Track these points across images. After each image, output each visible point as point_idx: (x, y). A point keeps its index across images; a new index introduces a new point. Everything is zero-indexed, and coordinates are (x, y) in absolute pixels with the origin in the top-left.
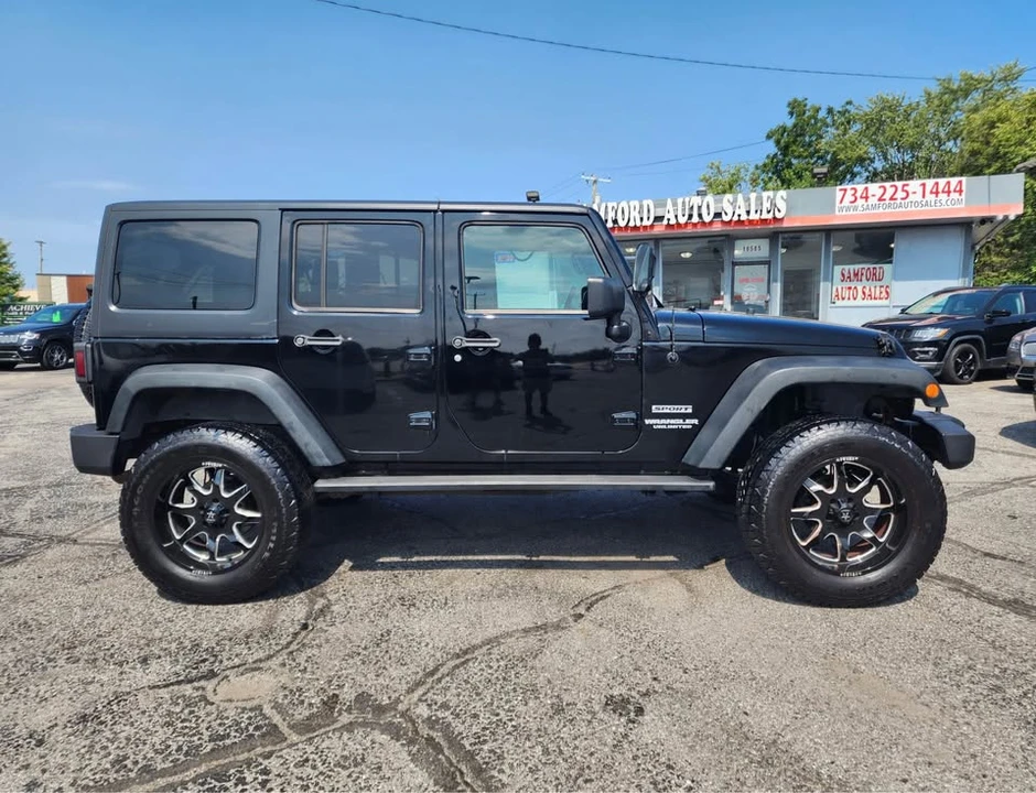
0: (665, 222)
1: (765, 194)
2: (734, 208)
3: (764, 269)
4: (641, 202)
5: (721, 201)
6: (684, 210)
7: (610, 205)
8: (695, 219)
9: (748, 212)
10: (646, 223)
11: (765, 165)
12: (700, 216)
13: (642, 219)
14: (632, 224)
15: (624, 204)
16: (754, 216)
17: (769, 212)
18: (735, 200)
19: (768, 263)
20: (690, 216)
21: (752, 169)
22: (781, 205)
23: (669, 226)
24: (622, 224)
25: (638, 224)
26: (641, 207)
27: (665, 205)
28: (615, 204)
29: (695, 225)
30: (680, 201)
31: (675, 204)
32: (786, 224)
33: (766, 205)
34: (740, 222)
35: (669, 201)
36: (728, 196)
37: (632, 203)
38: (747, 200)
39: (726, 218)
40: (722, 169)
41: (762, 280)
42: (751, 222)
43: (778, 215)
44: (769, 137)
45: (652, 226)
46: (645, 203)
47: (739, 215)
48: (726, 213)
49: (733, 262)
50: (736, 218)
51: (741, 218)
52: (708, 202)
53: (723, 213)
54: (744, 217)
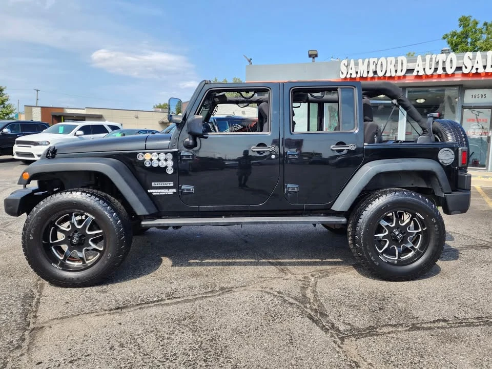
0: (415, 73)
2: (473, 63)
4: (396, 58)
5: (463, 57)
6: (431, 65)
7: (372, 60)
8: (440, 71)
9: (485, 67)
10: (399, 74)
12: (444, 69)
13: (396, 71)
14: (388, 75)
15: (383, 60)
16: (489, 70)
18: (474, 58)
20: (436, 69)
23: (418, 77)
24: (380, 74)
25: (393, 74)
26: (397, 62)
27: (415, 61)
28: (376, 60)
29: (439, 76)
30: (428, 57)
31: (424, 60)
34: (477, 74)
35: (419, 58)
36: (469, 54)
37: (389, 59)
38: (484, 57)
39: (465, 71)
42: (486, 74)
45: (404, 76)
46: (400, 59)
47: (477, 69)
48: (466, 67)
49: (462, 107)
50: (474, 71)
51: (479, 71)
52: (451, 58)
53: (464, 68)
54: (481, 70)
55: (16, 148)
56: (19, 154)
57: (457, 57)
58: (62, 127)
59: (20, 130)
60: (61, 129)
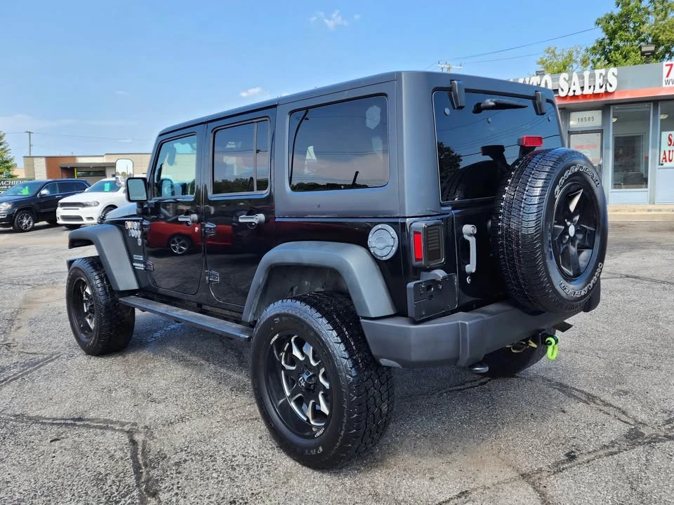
1: (597, 72)
2: (570, 85)
3: (597, 137)
5: (558, 79)
9: (582, 88)
11: (594, 48)
16: (587, 91)
17: (601, 87)
18: (570, 78)
19: (601, 131)
21: (583, 52)
22: (613, 80)
30: (521, 80)
32: (616, 97)
33: (599, 81)
34: (575, 97)
36: (564, 75)
38: (581, 77)
39: (562, 94)
40: (557, 52)
41: (595, 146)
42: (584, 96)
43: (610, 90)
44: (597, 23)
47: (574, 91)
48: (562, 90)
49: (569, 132)
50: (571, 94)
51: (576, 94)
52: (546, 81)
53: (560, 90)
54: (578, 93)
55: (60, 212)
56: (64, 218)
57: (552, 79)
58: (108, 184)
59: (58, 191)
60: (107, 186)
